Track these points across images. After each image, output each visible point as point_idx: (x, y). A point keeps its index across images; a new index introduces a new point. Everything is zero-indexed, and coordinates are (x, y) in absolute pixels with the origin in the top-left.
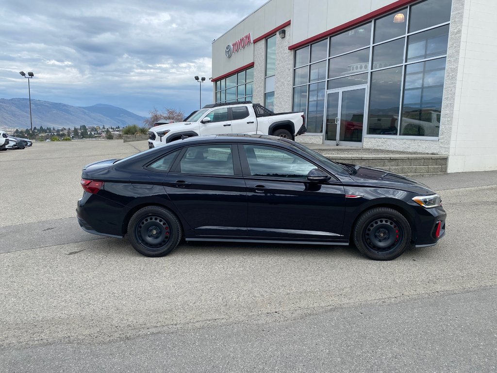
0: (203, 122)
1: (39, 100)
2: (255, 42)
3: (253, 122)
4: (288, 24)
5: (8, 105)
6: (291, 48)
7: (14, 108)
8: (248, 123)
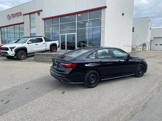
0: (28, 43)
2: (24, 15)
4: (41, 11)
6: (43, 19)
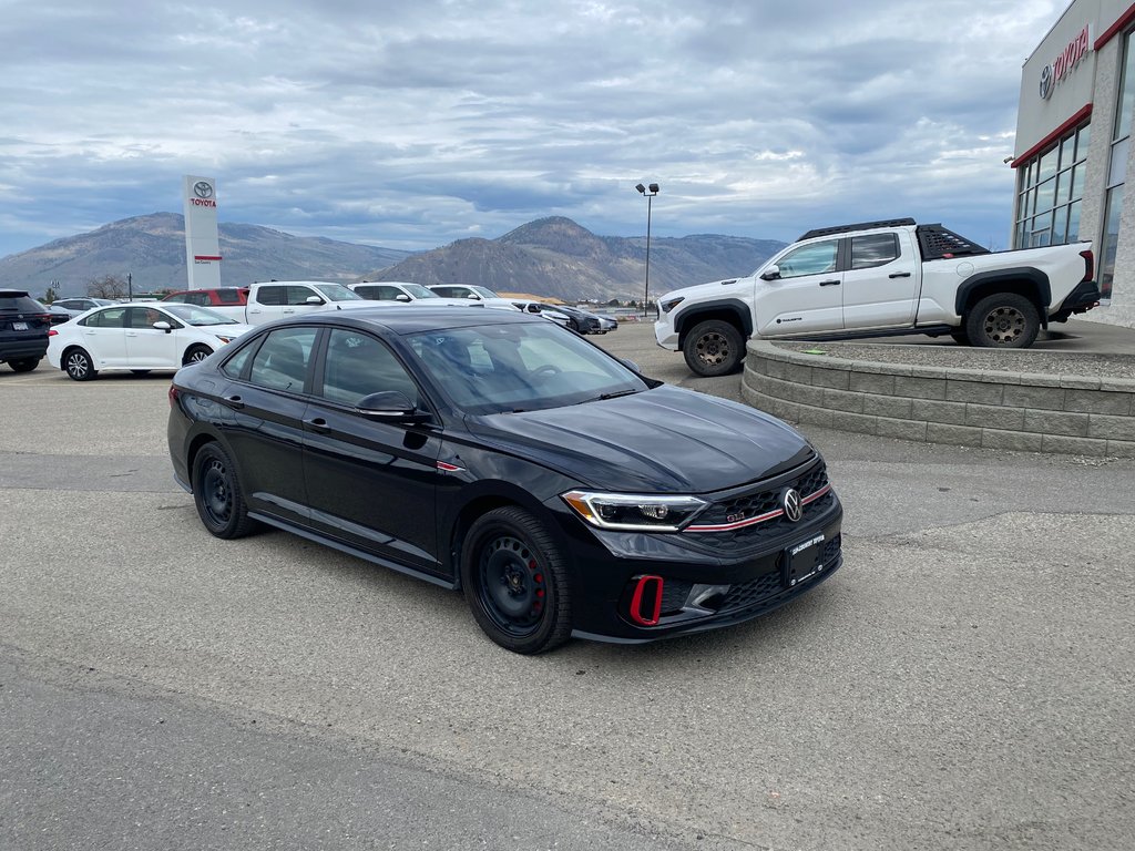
0: (765, 278)
1: (732, 237)
2: (1099, 45)
3: (908, 275)
5: (677, 250)
7: (686, 255)
8: (892, 277)
